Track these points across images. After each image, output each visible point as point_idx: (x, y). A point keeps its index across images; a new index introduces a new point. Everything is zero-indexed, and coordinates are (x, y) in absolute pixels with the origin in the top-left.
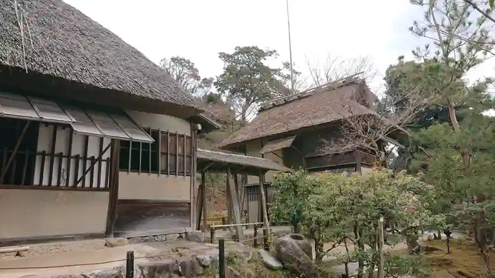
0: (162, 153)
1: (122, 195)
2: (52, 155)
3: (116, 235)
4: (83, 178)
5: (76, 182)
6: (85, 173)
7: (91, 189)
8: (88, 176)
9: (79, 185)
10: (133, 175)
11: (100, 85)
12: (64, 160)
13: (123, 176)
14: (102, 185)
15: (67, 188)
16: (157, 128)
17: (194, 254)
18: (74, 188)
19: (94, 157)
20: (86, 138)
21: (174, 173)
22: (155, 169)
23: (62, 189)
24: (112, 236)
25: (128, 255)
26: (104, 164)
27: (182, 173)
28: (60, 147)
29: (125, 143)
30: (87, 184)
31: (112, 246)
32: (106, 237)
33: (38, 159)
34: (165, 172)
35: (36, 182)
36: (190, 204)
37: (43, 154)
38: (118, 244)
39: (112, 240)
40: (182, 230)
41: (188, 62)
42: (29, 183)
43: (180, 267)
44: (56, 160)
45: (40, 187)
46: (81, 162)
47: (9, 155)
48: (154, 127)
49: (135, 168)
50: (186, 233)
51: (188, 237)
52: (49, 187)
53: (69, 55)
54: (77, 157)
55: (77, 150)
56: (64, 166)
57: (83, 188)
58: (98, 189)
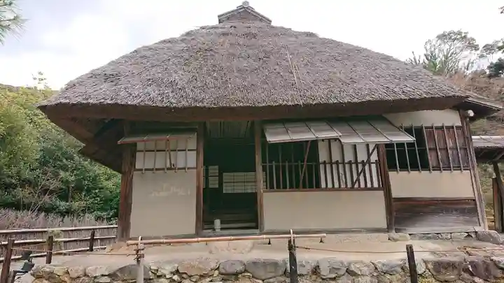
0: (430, 149)
1: (396, 193)
2: (331, 163)
3: (397, 231)
4: (358, 180)
5: (353, 184)
6: (359, 175)
7: (366, 189)
8: (362, 178)
9: (356, 186)
10: (404, 174)
11: (356, 100)
12: (341, 166)
13: (392, 175)
14: (376, 185)
15: (346, 189)
16: (420, 125)
17: (489, 255)
18: (352, 188)
19: (363, 161)
20: (355, 147)
21: (448, 168)
22: (425, 166)
23: (343, 190)
24: (394, 231)
25: (407, 248)
26: (373, 166)
27: (459, 168)
28: (336, 157)
29: (389, 146)
30: (362, 185)
31: (395, 240)
32: (388, 232)
33: (322, 167)
34: (437, 168)
35: (323, 185)
36: (474, 200)
37: (324, 163)
38: (400, 239)
39: (393, 234)
40: (471, 228)
41: (460, 33)
42: (318, 186)
43: (470, 266)
44: (334, 166)
45: (326, 189)
46: (354, 166)
47: (302, 166)
48: (417, 124)
49: (404, 167)
50: (476, 232)
51: (478, 237)
52: (333, 189)
53: (329, 83)
54: (350, 163)
55: (349, 157)
56: (341, 171)
57: (359, 189)
58: (372, 189)
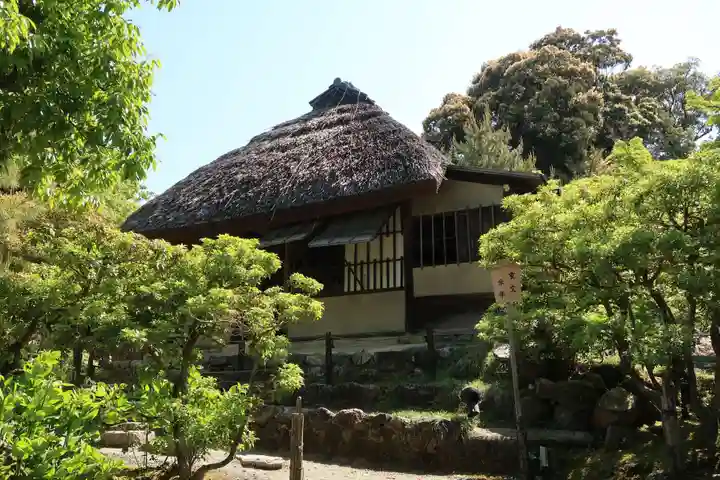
1: (419, 291)
2: (355, 265)
9: (378, 287)
10: (428, 269)
12: (365, 266)
13: (416, 271)
14: (398, 285)
15: (369, 291)
18: (374, 290)
19: (389, 258)
23: (364, 293)
26: (398, 264)
33: (346, 270)
35: (346, 290)
37: (349, 265)
42: (341, 290)
45: (348, 293)
49: (428, 262)
52: (355, 292)
54: (375, 262)
56: (365, 272)
58: (395, 289)
